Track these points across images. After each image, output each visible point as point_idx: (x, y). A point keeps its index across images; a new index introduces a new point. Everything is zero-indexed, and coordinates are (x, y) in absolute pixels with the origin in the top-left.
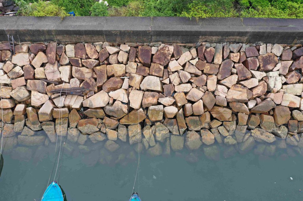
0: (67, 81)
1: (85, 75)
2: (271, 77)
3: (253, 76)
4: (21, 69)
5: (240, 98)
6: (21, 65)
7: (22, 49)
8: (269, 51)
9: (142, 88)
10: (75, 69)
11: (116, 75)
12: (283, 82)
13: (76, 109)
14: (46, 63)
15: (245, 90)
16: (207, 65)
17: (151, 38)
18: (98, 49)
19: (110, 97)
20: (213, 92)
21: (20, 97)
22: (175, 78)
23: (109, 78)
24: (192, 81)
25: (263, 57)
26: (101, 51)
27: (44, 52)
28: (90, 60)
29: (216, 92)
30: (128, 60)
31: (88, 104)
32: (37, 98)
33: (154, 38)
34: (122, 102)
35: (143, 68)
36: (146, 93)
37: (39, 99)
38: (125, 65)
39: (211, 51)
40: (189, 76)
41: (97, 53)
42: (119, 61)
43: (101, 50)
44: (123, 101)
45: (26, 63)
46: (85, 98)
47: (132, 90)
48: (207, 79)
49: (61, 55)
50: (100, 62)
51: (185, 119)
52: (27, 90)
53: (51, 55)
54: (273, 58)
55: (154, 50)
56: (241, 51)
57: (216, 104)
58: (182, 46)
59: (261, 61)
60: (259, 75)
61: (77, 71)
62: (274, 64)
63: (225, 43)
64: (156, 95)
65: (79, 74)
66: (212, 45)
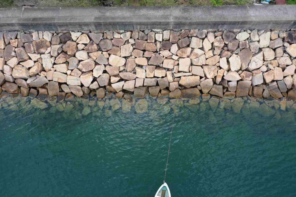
2: (43, 58)
3: (30, 59)
5: (20, 76)
8: (41, 37)
12: (53, 63)
15: (24, 69)
25: (36, 42)
54: (45, 42)
56: (18, 38)
57: (6, 80)
59: (34, 45)
60: (35, 57)
62: (46, 48)
63: (5, 31)
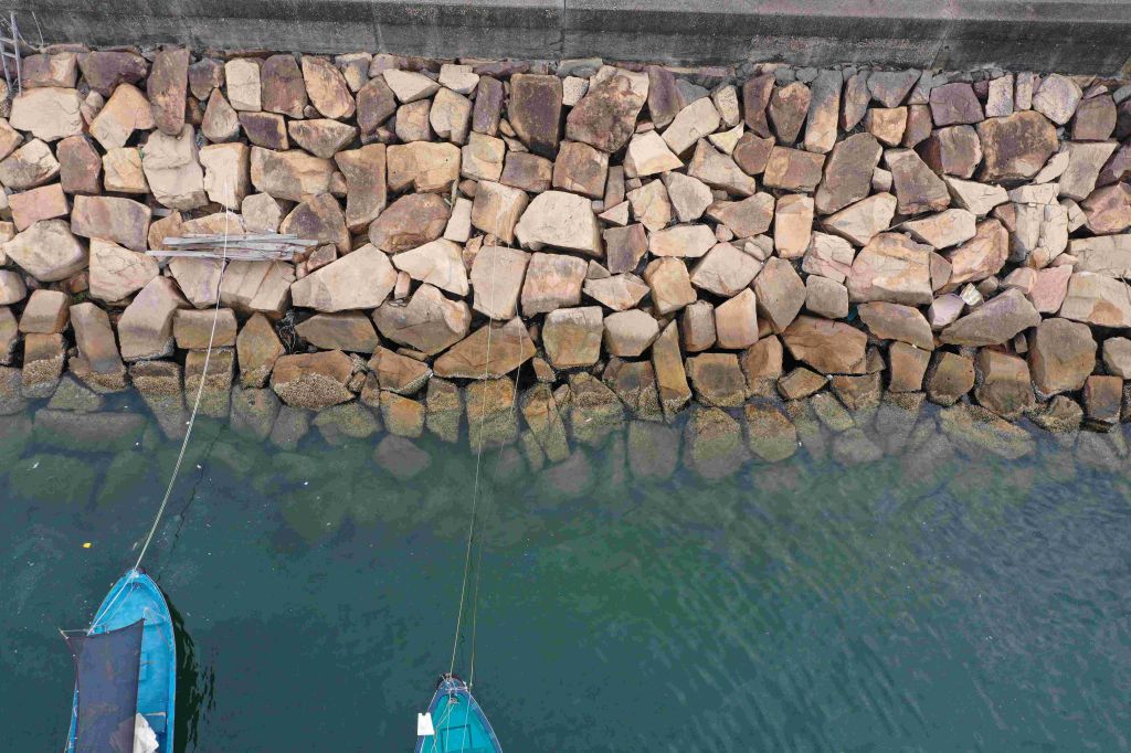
0: (231, 202)
1: (303, 183)
2: (1027, 204)
3: (955, 202)
4: (49, 150)
5: (902, 286)
6: (48, 138)
7: (50, 70)
8: (1024, 102)
9: (523, 240)
10: (263, 157)
11: (421, 186)
12: (1074, 228)
13: (267, 315)
14: (149, 132)
15: (922, 255)
16: (779, 155)
17: (562, 40)
18: (353, 78)
19: (398, 271)
20: (798, 262)
21: (48, 265)
22: (649, 203)
23: (393, 196)
24: (716, 214)
25: (999, 127)
26: (366, 87)
27: (141, 85)
28: (321, 122)
29: (812, 259)
30: (470, 127)
31: (313, 296)
32: (111, 269)
33: (572, 41)
34: (444, 292)
35: (530, 159)
36: (539, 257)
37: (119, 273)
38: (460, 146)
39: (793, 97)
40: (707, 196)
41: (351, 98)
42: (436, 130)
43: (363, 85)
44: (448, 289)
45: (69, 128)
46: (301, 271)
47: (482, 244)
48: (774, 211)
49: (207, 101)
50: (359, 131)
51: (684, 361)
52: (75, 236)
53: (167, 99)
54: (1040, 129)
55: (571, 91)
56: (913, 100)
57: (808, 307)
58: (685, 75)
59: (990, 140)
60: (981, 197)
61: (269, 166)
62: (1042, 156)
63: (853, 68)
64: (576, 268)
65: (277, 178)
66: (801, 73)
